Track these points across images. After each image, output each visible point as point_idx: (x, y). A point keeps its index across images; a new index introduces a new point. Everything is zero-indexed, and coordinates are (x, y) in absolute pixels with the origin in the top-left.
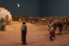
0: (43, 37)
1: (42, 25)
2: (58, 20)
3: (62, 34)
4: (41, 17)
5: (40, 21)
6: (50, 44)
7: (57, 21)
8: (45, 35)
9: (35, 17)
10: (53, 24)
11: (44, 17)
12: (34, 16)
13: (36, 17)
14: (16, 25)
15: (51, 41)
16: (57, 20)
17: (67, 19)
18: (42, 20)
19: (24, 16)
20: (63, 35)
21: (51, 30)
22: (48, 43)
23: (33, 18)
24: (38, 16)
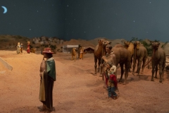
0: (87, 89)
1: (70, 59)
2: (120, 48)
3: (128, 82)
4: (62, 41)
5: (63, 50)
6: (110, 107)
7: (118, 49)
8: (88, 85)
9: (47, 40)
10: (114, 58)
11: (72, 40)
12: (44, 38)
13: (50, 39)
14: (10, 59)
15: (113, 100)
16: (118, 47)
17: (135, 45)
18: (69, 46)
19: (20, 38)
20: (130, 83)
21: (113, 72)
22: (104, 104)
23: (42, 43)
24: (54, 38)
